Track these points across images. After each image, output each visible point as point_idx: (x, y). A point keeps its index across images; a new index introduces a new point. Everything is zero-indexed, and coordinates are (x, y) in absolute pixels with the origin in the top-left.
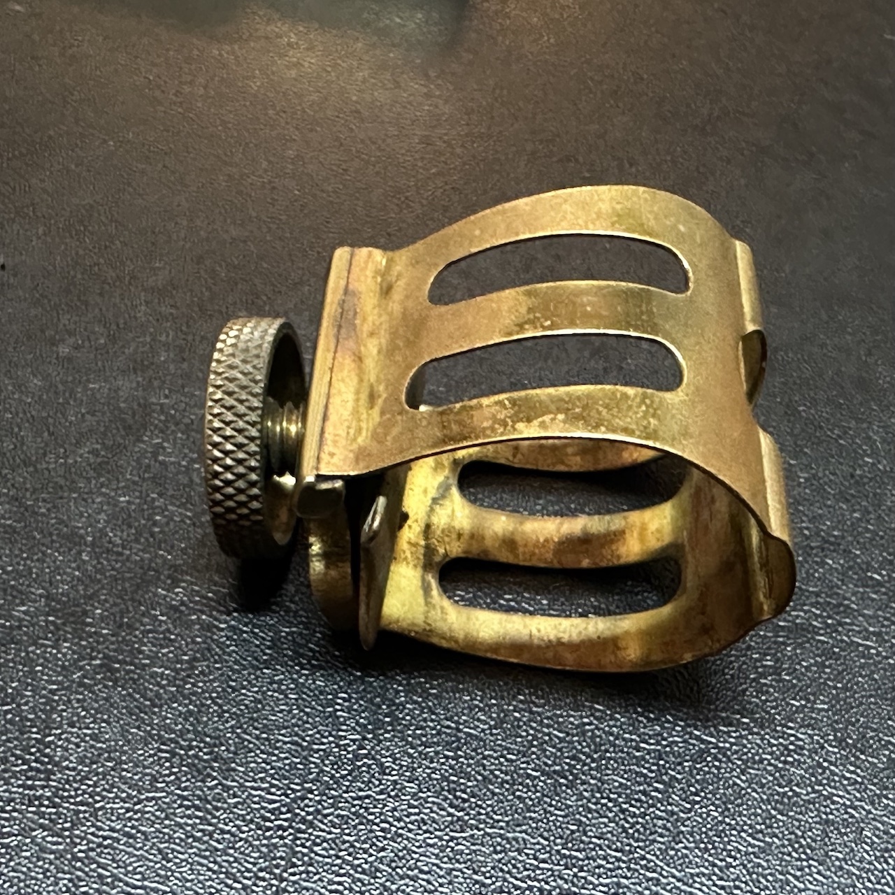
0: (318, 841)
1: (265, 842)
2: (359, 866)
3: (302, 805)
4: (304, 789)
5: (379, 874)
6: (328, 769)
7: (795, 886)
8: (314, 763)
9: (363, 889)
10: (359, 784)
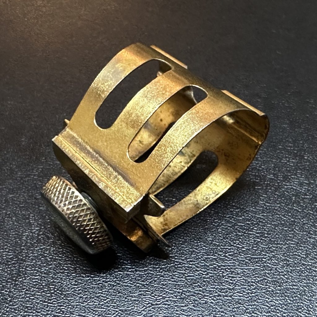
0: (28, 266)
1: (9, 269)
2: (43, 272)
3: (21, 255)
4: (21, 249)
5: (50, 273)
6: (29, 241)
7: (196, 252)
8: (24, 240)
9: (45, 279)
10: (40, 244)
